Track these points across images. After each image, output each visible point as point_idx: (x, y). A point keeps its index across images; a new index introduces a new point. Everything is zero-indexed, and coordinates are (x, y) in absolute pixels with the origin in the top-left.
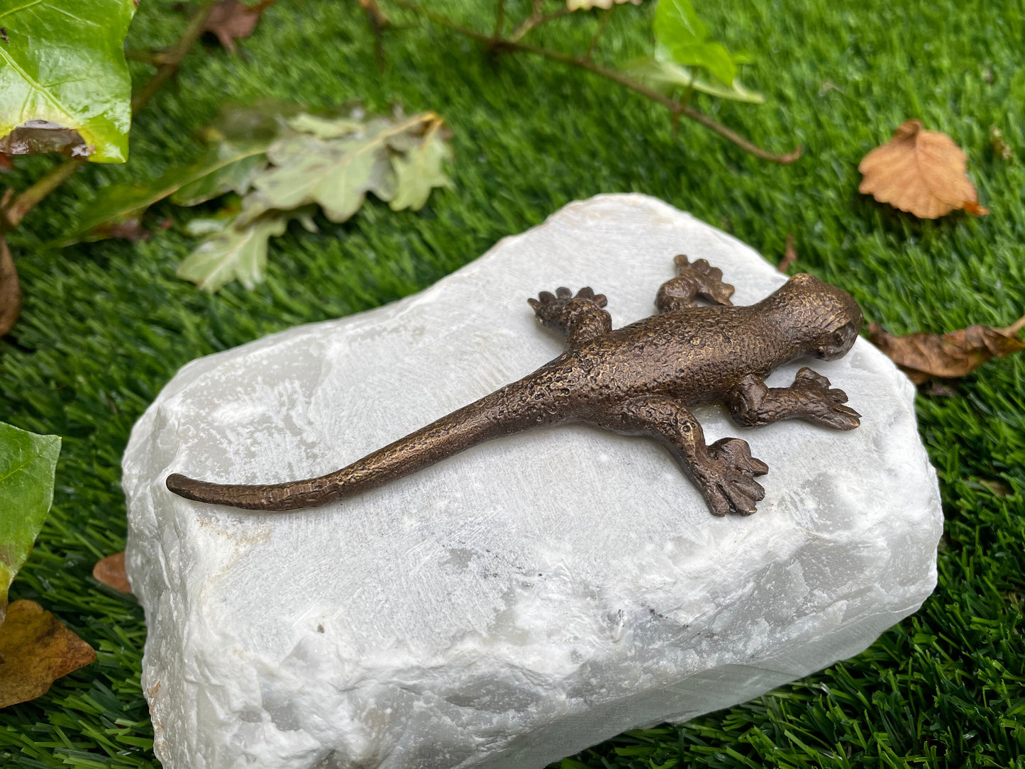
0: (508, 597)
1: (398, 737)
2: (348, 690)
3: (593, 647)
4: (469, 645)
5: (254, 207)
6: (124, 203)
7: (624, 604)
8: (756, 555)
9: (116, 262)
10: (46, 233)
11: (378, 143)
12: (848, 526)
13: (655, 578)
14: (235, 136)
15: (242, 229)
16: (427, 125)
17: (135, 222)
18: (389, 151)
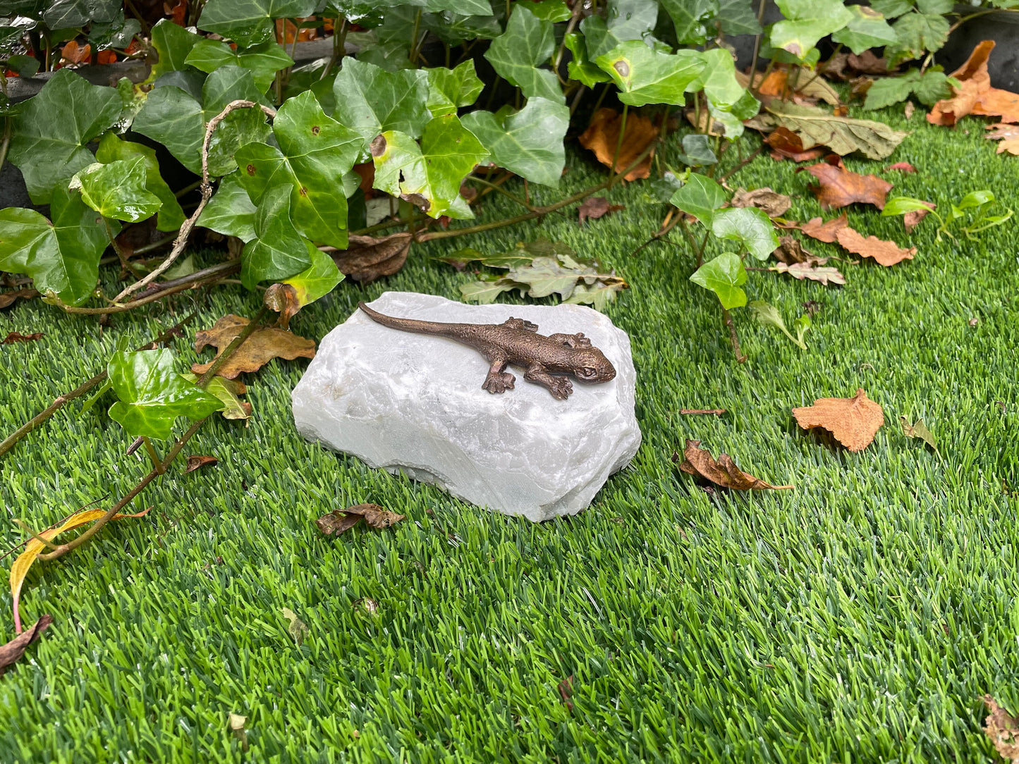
0: (405, 371)
1: (351, 391)
2: (348, 365)
3: (414, 397)
4: (385, 374)
5: (508, 276)
6: (466, 256)
7: (432, 390)
8: (483, 405)
9: (445, 275)
10: (433, 252)
11: (577, 276)
12: (522, 420)
13: (447, 390)
14: (527, 249)
15: (497, 284)
16: (615, 281)
17: (464, 264)
18: (581, 281)
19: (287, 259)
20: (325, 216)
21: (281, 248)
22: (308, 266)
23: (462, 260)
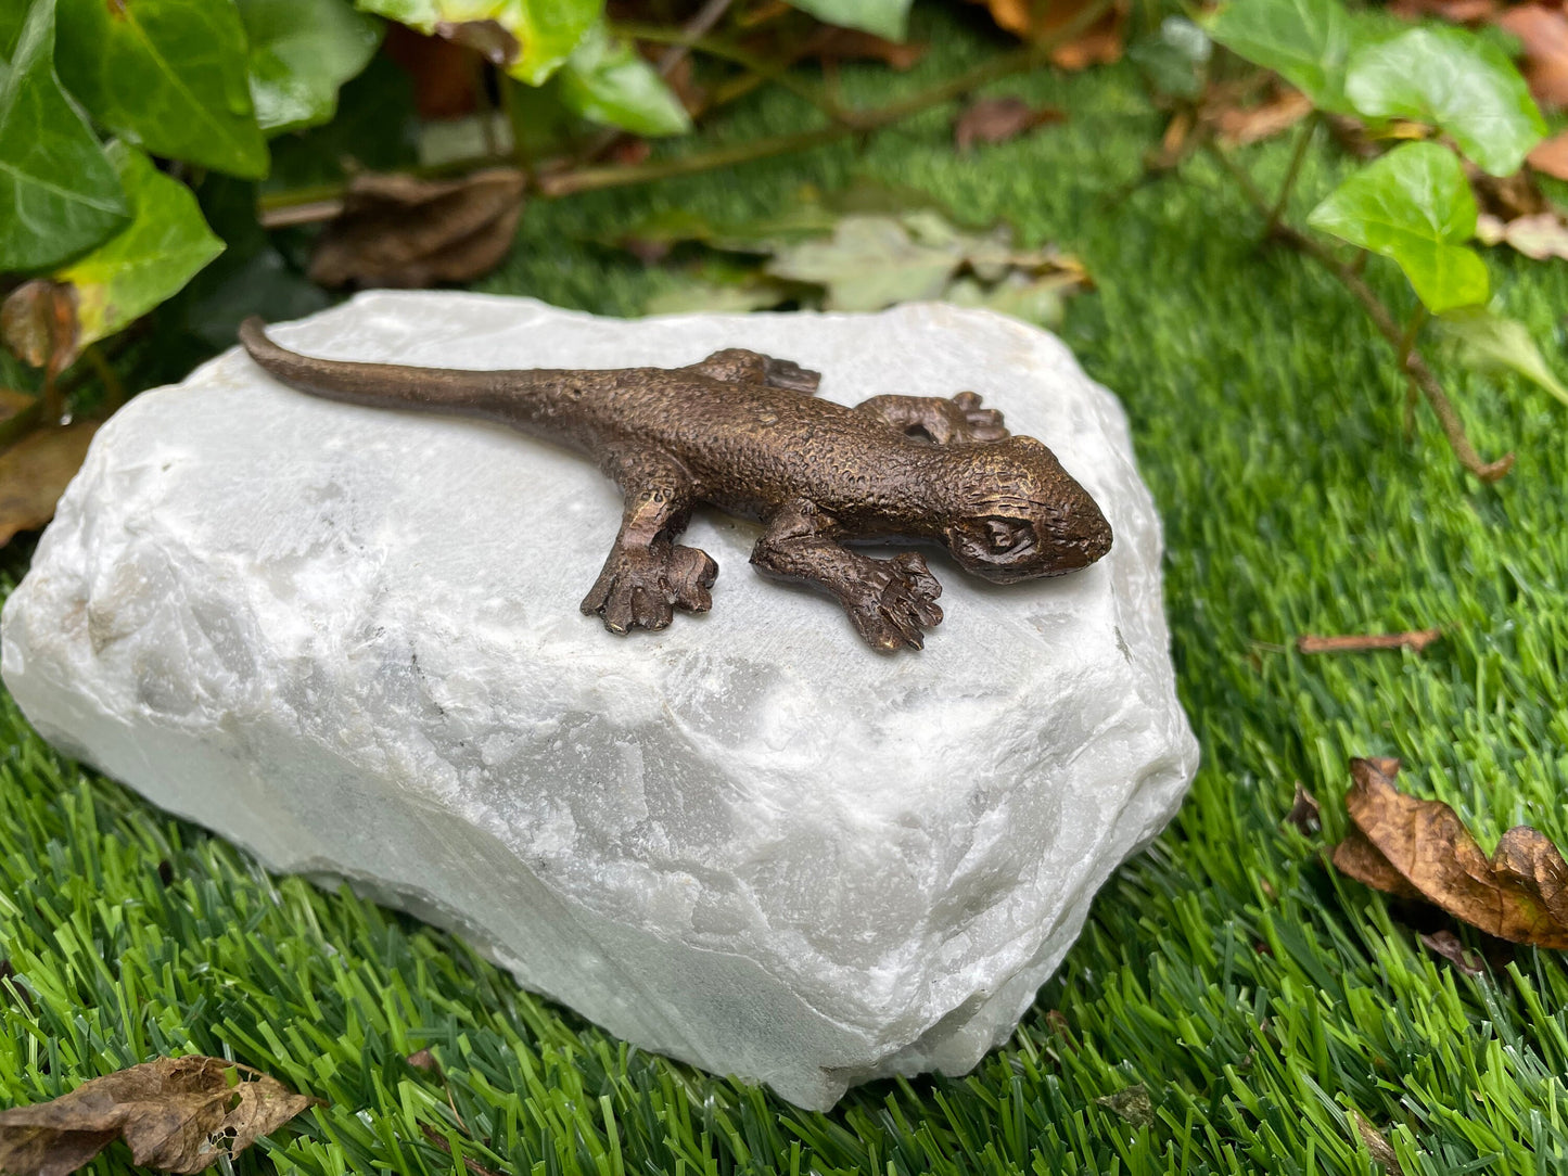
1: (141, 622)
3: (327, 650)
5: (770, 270)
6: (672, 228)
7: (393, 626)
9: (615, 278)
11: (955, 261)
13: (446, 621)
14: (825, 204)
17: (663, 250)
18: (965, 272)
19: (57, 202)
20: (188, 76)
21: (41, 170)
22: (122, 224)
23: (659, 237)
